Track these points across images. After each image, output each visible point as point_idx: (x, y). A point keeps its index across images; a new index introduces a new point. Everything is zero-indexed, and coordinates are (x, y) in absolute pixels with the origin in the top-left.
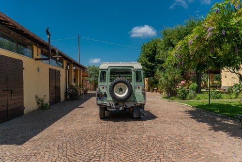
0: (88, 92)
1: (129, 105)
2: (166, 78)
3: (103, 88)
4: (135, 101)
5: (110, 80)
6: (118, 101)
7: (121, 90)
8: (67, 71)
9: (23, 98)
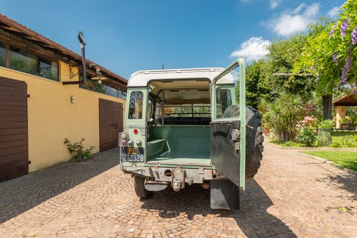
2: (278, 112)
3: (136, 132)
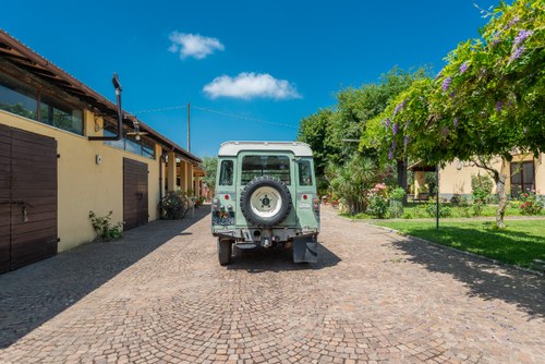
0: (204, 203)
1: (285, 235)
2: (348, 179)
3: (227, 197)
4: (296, 227)
5: (243, 180)
6: (258, 227)
7: (266, 202)
8: (163, 165)
9: (56, 219)
